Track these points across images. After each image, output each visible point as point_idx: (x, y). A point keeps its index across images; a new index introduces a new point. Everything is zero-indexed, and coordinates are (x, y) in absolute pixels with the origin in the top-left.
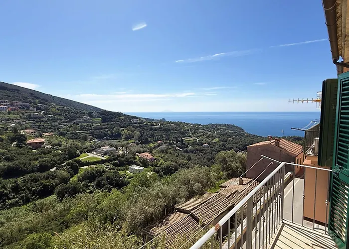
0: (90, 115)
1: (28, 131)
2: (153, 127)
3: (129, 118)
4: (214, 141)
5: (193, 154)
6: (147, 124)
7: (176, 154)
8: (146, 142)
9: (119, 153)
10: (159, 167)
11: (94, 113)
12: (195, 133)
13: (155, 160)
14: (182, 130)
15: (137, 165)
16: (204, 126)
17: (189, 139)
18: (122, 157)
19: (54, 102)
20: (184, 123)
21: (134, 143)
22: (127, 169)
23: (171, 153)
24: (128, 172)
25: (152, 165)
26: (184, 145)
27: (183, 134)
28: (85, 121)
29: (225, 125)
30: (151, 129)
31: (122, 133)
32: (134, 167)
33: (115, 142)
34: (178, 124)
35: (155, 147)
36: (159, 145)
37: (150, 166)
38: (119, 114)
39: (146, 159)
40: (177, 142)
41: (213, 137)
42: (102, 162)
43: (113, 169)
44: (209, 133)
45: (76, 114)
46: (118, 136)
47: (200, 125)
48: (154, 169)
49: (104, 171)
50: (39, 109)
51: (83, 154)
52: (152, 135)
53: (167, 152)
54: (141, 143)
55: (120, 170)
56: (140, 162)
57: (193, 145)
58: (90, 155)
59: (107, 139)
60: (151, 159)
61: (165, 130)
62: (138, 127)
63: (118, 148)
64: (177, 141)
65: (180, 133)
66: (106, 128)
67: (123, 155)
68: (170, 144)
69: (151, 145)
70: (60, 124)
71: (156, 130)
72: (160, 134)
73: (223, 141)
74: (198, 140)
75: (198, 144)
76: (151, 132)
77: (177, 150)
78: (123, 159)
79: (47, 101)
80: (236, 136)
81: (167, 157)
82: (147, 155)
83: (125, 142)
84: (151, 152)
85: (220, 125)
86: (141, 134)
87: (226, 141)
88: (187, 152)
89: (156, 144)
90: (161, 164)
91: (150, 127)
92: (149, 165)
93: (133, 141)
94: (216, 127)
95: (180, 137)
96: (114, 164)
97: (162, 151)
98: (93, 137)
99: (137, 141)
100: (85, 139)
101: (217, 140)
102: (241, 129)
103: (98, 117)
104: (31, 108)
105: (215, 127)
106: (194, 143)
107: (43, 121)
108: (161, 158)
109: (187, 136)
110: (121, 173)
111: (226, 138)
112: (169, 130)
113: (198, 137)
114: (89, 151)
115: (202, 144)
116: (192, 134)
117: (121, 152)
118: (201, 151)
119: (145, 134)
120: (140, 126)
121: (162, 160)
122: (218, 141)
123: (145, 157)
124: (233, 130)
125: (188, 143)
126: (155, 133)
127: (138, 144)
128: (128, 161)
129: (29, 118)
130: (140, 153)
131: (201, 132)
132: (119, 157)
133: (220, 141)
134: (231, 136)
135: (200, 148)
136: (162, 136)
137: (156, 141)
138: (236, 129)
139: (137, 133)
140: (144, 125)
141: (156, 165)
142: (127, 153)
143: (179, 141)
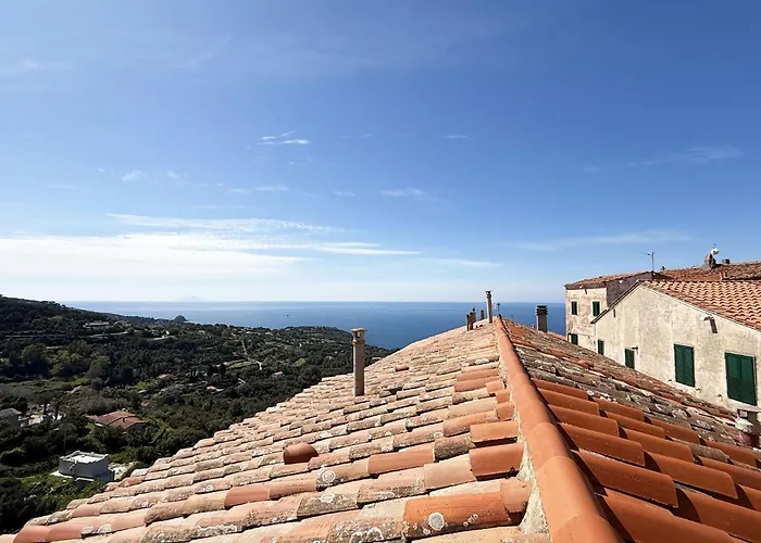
2: (149, 340)
3: (79, 317)
4: (296, 364)
5: (247, 399)
6: (131, 333)
7: (206, 404)
8: (130, 379)
9: (34, 421)
10: (154, 445)
12: (254, 348)
13: (144, 427)
14: (225, 345)
15: (89, 449)
16: (275, 332)
17: (239, 365)
18: (40, 435)
20: (231, 326)
21: (88, 384)
22: (53, 467)
23: (192, 403)
24: (57, 474)
25: (136, 444)
26: (228, 380)
27: (227, 353)
29: (319, 329)
30: (144, 345)
31: (52, 359)
32: (79, 459)
33: (23, 388)
34: (217, 331)
35: (151, 391)
36: (163, 384)
37: (129, 448)
38: (48, 309)
39: (120, 429)
40: (210, 374)
41: (294, 355)
44: (286, 347)
46: (38, 368)
47: (268, 330)
48: (140, 453)
52: (146, 362)
53: (182, 402)
54: (111, 384)
55: (27, 474)
56: (101, 440)
57: (249, 376)
60: (133, 429)
61: (183, 346)
62: (104, 341)
63: (30, 406)
64: (211, 371)
65: (219, 351)
67: (44, 428)
68: (193, 380)
69: (141, 388)
71: (157, 346)
72: (167, 356)
73: (314, 363)
74: (261, 364)
75: (261, 374)
76: (142, 353)
77: (208, 392)
78: (42, 440)
80: (339, 351)
81: (179, 414)
82: (122, 418)
83: (60, 384)
84: (136, 407)
85: (309, 328)
86: (112, 359)
87: (320, 363)
88: (234, 395)
89: (155, 382)
90: (160, 437)
91: (140, 340)
92: (126, 443)
93: (85, 380)
94: (302, 333)
95: (217, 361)
96: (7, 460)
97: (170, 401)
99: (99, 380)
101: (302, 361)
105: (298, 333)
106: (252, 373)
108: (164, 419)
109: (236, 358)
110: (33, 481)
111: (320, 357)
112: (193, 346)
113: (261, 358)
115: (270, 372)
116: (249, 351)
117: (37, 419)
118: (266, 389)
119: (124, 359)
120: (112, 339)
121: (165, 427)
122: (305, 365)
123: (115, 425)
124: (336, 339)
125: (238, 374)
126: (155, 355)
127: (98, 387)
128: (58, 443)
130: (100, 412)
131: (270, 347)
132: (30, 434)
133: (309, 363)
134: (331, 351)
135: (266, 382)
136: (171, 361)
137: (155, 375)
138: (339, 337)
139: (100, 358)
140: (122, 338)
141: (146, 443)
142: (59, 417)
143: (216, 370)
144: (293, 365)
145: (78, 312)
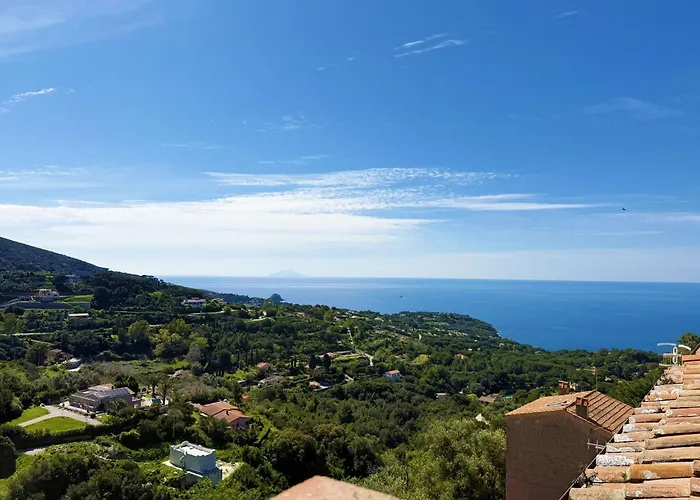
0: (61, 285)
2: (246, 321)
3: (177, 293)
4: (416, 362)
5: (357, 402)
6: (228, 313)
7: (310, 403)
8: (227, 366)
9: (143, 404)
10: (259, 445)
11: (73, 279)
12: (362, 337)
13: (247, 423)
14: (328, 331)
15: (196, 440)
16: (386, 317)
17: (345, 357)
18: (151, 418)
20: (334, 308)
21: (188, 368)
22: (165, 455)
23: (294, 401)
24: (168, 463)
25: (241, 442)
26: (333, 376)
27: (332, 342)
28: (45, 304)
29: (444, 317)
30: (241, 328)
31: (155, 338)
32: (187, 450)
33: (131, 368)
34: (318, 312)
35: (250, 382)
36: (261, 376)
37: (234, 445)
38: (149, 283)
39: (223, 421)
40: (312, 366)
41: (412, 349)
42: (91, 433)
43: (121, 455)
44: (402, 338)
45: (19, 282)
46: (140, 348)
47: (378, 314)
48: (246, 452)
49: (94, 464)
51: (33, 409)
52: (243, 347)
53: (283, 398)
54: (210, 370)
55: (142, 459)
56: (206, 431)
57: (358, 372)
58: (54, 412)
59: (109, 359)
60: (237, 423)
61: (280, 330)
62: (202, 321)
63: (141, 387)
64: (314, 362)
65: (322, 338)
66: (106, 325)
67: (155, 412)
68: (294, 372)
69: (240, 376)
71: (254, 329)
72: (265, 341)
73: (440, 363)
74: (371, 358)
75: (371, 372)
76: (239, 336)
77: (311, 389)
78: (154, 424)
80: (475, 349)
81: (282, 412)
82: (224, 410)
83: (162, 366)
84: (237, 399)
85: (430, 315)
86: (210, 342)
87: (449, 362)
88: (340, 395)
89: (253, 372)
90: (265, 437)
91: (237, 320)
92: (231, 441)
93: (185, 363)
94: (421, 320)
95: (318, 350)
96: (126, 441)
97: (271, 396)
98: (65, 350)
99: (197, 364)
100: (39, 358)
101: (423, 358)
102: (489, 328)
103: (84, 292)
105: (415, 321)
106: (361, 369)
108: (268, 416)
109: (341, 349)
110: (147, 467)
111: (448, 355)
112: (292, 330)
113: (371, 351)
114: (53, 399)
115: (383, 371)
116: (356, 341)
117: (147, 402)
118: (380, 391)
119: (221, 342)
120: (210, 319)
121: (268, 425)
122: (427, 363)
123: (219, 417)
124: (467, 331)
125: (345, 369)
126: (252, 339)
127: (198, 373)
128: (168, 430)
130: (203, 400)
131: (380, 336)
132: (143, 416)
133: (433, 361)
134: (461, 348)
135: (378, 382)
136: (270, 347)
137: (253, 362)
138: (474, 329)
139: (198, 341)
140: (219, 317)
141: (251, 442)
142: (167, 402)
143: (319, 362)
144: (412, 363)
145: (175, 287)
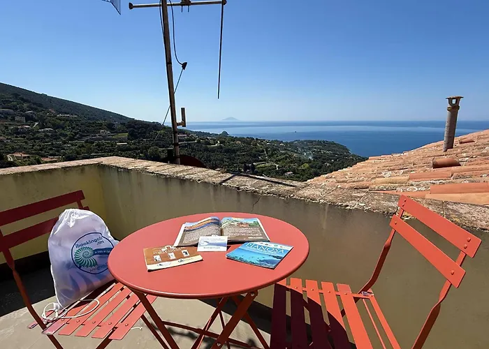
0: (110, 127)
1: (18, 155)
2: (209, 146)
4: (302, 167)
6: (199, 142)
11: (117, 125)
12: (272, 154)
14: (253, 151)
16: (286, 143)
17: (263, 165)
19: (52, 107)
20: (257, 139)
27: (255, 157)
28: (104, 138)
29: (319, 143)
30: (207, 150)
34: (248, 141)
38: (156, 126)
41: (300, 161)
44: (295, 155)
45: (89, 126)
47: (282, 142)
50: (29, 119)
57: (270, 173)
61: (228, 151)
62: (186, 146)
65: (250, 155)
66: (136, 149)
70: (65, 143)
71: (213, 150)
72: (220, 157)
73: (316, 167)
74: (277, 166)
75: (277, 172)
76: (205, 154)
79: (40, 105)
80: (335, 160)
85: (311, 142)
87: (320, 168)
91: (204, 146)
94: (306, 145)
101: (307, 165)
102: (345, 149)
103: (123, 132)
104: (17, 118)
105: (303, 145)
106: (271, 171)
107: (38, 138)
109: (261, 161)
111: (320, 164)
112: (234, 151)
113: (277, 162)
115: (283, 172)
116: (270, 156)
120: (190, 145)
122: (308, 168)
124: (332, 150)
125: (263, 171)
126: (212, 156)
129: (17, 132)
131: (282, 154)
133: (312, 167)
134: (329, 159)
136: (222, 160)
138: (336, 149)
140: (195, 144)
143: (248, 168)
144: (299, 168)
